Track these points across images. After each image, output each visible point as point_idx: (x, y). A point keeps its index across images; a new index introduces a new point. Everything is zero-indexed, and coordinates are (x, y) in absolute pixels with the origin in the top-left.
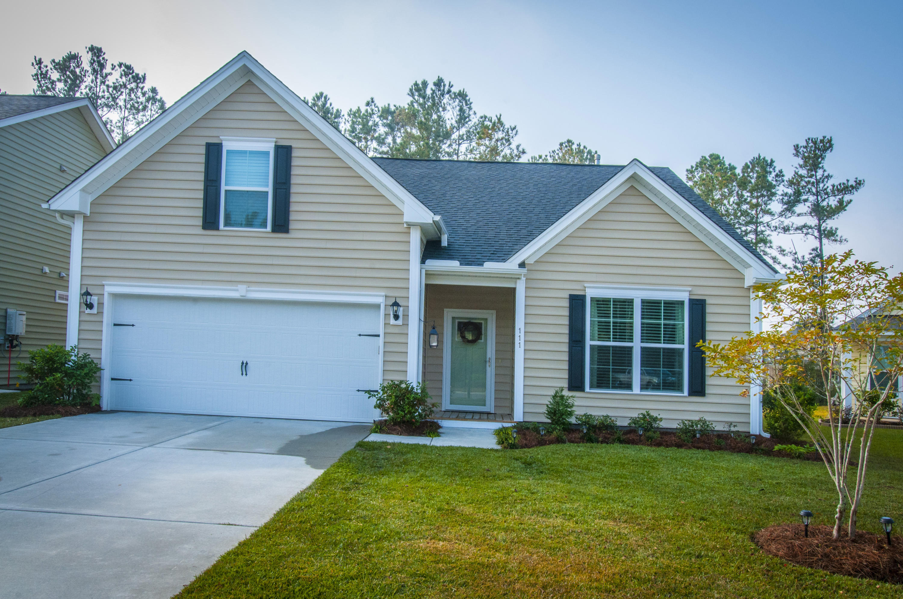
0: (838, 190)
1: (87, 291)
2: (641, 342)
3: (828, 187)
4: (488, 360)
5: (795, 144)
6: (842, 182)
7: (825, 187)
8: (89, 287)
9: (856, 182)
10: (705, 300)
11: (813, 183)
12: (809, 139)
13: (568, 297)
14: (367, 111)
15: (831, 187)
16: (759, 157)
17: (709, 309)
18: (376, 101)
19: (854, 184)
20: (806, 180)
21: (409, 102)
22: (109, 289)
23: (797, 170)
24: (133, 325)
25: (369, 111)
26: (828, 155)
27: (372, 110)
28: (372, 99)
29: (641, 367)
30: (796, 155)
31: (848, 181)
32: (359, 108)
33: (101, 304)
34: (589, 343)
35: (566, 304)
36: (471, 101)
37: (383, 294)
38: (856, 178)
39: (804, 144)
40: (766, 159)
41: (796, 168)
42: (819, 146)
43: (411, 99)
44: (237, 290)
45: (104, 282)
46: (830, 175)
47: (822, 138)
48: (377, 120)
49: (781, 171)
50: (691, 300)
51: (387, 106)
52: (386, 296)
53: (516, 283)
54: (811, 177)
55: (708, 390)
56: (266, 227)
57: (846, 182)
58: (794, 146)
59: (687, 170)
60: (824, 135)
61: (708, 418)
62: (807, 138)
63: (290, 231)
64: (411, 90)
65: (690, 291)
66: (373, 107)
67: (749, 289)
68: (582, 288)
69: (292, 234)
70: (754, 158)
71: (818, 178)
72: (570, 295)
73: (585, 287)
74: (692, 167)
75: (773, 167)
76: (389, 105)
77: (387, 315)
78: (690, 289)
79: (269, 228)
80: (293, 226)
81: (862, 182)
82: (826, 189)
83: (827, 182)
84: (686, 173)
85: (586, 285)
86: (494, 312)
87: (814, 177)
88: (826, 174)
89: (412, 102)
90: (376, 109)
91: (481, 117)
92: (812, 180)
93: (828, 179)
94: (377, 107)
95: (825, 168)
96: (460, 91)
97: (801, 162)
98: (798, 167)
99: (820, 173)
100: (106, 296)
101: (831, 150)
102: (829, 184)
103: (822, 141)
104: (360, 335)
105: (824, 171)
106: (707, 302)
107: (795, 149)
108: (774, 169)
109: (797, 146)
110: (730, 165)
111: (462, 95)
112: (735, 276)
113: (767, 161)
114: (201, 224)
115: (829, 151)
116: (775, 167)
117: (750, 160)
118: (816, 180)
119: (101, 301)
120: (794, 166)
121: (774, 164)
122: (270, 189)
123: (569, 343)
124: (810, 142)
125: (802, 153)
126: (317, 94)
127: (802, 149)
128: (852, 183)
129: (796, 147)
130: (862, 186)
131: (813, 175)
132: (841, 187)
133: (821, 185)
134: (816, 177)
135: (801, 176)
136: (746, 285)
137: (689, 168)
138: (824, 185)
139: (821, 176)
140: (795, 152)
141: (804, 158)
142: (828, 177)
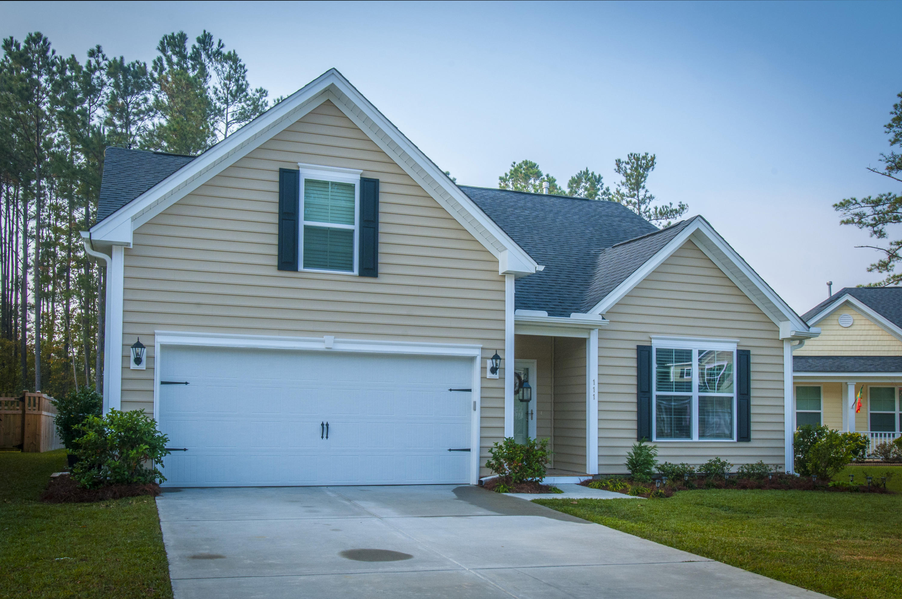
0: (661, 213)
1: (138, 342)
2: (699, 392)
3: (650, 209)
4: (530, 412)
5: (617, 159)
6: (664, 205)
7: (648, 209)
8: (140, 337)
9: (679, 206)
10: (749, 351)
11: (635, 203)
12: (631, 155)
13: (636, 348)
14: (89, 63)
15: (654, 210)
16: (587, 171)
17: (753, 360)
18: (105, 51)
19: (678, 208)
20: (629, 199)
21: (155, 58)
22: (160, 340)
23: (619, 188)
24: (186, 383)
25: (93, 62)
26: (650, 174)
27: (98, 63)
28: (99, 47)
29: (699, 415)
30: (618, 172)
31: (671, 204)
32: (73, 56)
33: (151, 358)
34: (655, 393)
35: (634, 354)
36: (246, 68)
37: (481, 346)
38: (681, 203)
39: (627, 160)
40: (595, 174)
41: (619, 186)
42: (641, 163)
43: (160, 54)
44: (324, 342)
45: (156, 331)
46: (653, 196)
47: (644, 155)
48: (105, 78)
49: (608, 189)
50: (738, 351)
51: (118, 59)
52: (482, 349)
53: (589, 334)
54: (633, 197)
55: (753, 436)
56: (352, 269)
57: (669, 205)
58: (616, 161)
59: (501, 178)
60: (647, 152)
61: (765, 462)
62: (629, 154)
63: (379, 275)
64: (162, 43)
65: (737, 343)
66: (101, 59)
67: (783, 340)
68: (648, 339)
69: (382, 279)
70: (581, 172)
71: (640, 198)
72: (638, 346)
73: (651, 338)
74: (506, 175)
75: (601, 184)
76: (122, 58)
77: (483, 368)
78: (738, 340)
79: (356, 272)
80: (382, 269)
81: (686, 207)
82: (648, 211)
83: (649, 204)
84: (499, 181)
85: (653, 336)
86: (535, 361)
87: (636, 197)
88: (648, 195)
89: (160, 59)
90: (107, 62)
91: (257, 91)
92: (634, 200)
93: (650, 200)
94: (106, 60)
95: (647, 187)
96: (230, 53)
97: (624, 180)
98: (620, 184)
99: (642, 193)
100: (158, 349)
101: (653, 169)
102: (652, 205)
103: (644, 158)
104: (451, 390)
105: (647, 191)
106: (752, 353)
107: (617, 164)
108: (601, 186)
109: (619, 160)
110: (547, 176)
111: (233, 58)
112: (771, 328)
113: (595, 177)
114: (276, 263)
115: (651, 169)
116: (602, 184)
117: (577, 174)
118: (639, 200)
119: (151, 354)
120: (617, 183)
121: (602, 180)
122: (356, 227)
123: (638, 394)
124: (632, 158)
125: (624, 168)
126: (30, 35)
127: (624, 164)
128: (675, 206)
129: (618, 162)
130: (685, 211)
131: (635, 195)
132: (664, 210)
133: (643, 207)
134: (638, 197)
135: (623, 195)
136: (781, 337)
137: (503, 175)
138: (647, 207)
139: (643, 197)
140: (616, 168)
141: (626, 174)
142: (651, 198)
